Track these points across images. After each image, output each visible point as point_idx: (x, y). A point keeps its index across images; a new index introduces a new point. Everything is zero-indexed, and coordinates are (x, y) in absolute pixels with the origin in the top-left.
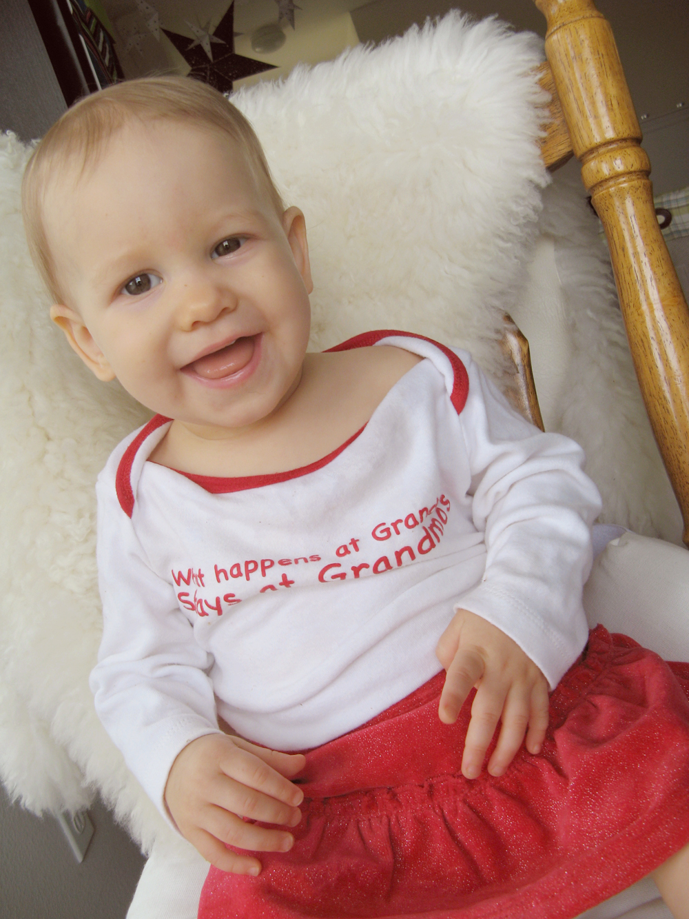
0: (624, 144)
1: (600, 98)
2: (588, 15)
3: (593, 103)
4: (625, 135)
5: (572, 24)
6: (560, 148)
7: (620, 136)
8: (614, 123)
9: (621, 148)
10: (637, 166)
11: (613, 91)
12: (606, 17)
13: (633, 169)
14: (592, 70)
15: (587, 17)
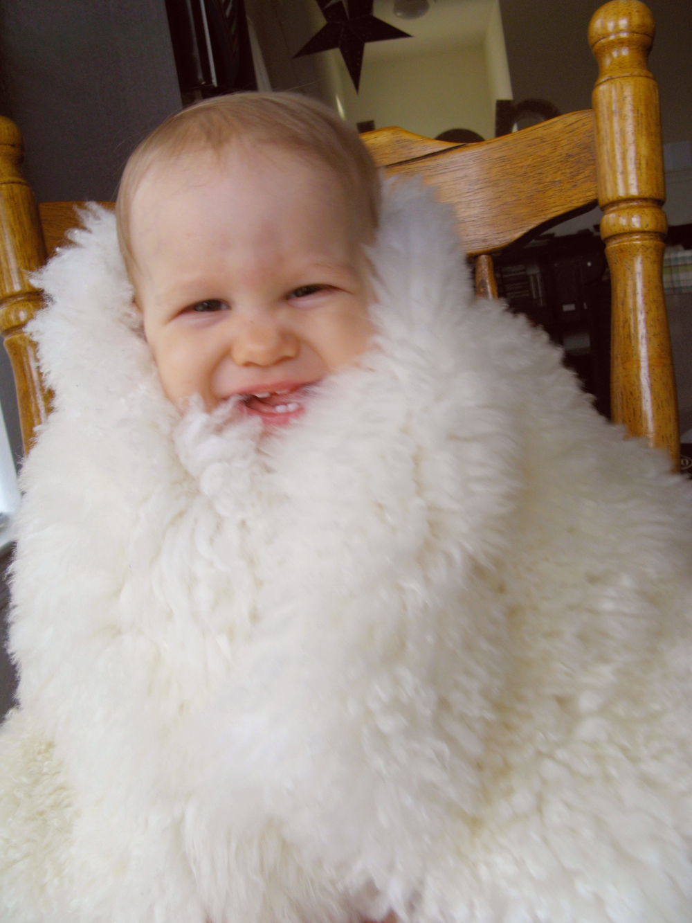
0: (644, 204)
1: (631, 154)
2: (636, 73)
3: (624, 159)
4: (647, 195)
5: (619, 80)
6: (589, 194)
7: (643, 195)
8: (639, 180)
9: (640, 207)
10: (651, 227)
11: (644, 151)
12: (654, 79)
13: (646, 229)
14: (630, 127)
15: (635, 76)
